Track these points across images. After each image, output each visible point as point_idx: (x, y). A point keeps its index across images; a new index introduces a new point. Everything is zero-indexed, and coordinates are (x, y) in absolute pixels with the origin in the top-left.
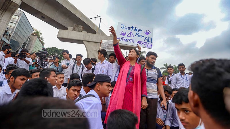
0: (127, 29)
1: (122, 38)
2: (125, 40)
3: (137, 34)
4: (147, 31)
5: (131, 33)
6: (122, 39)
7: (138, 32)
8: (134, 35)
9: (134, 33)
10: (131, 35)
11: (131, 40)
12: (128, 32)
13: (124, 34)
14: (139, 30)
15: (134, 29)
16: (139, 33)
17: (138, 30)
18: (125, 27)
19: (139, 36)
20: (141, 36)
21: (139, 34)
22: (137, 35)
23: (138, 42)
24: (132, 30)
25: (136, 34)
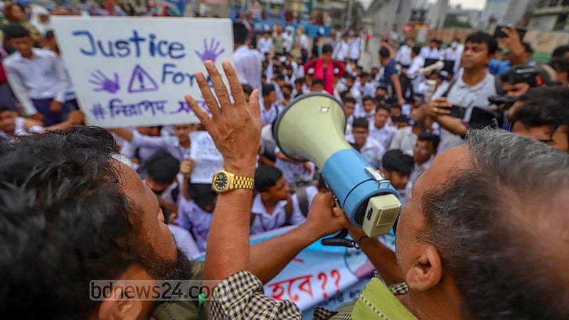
0: (112, 54)
1: (111, 107)
2: (130, 110)
3: (168, 69)
4: (209, 43)
5: (139, 73)
6: (115, 110)
7: (168, 60)
8: (158, 79)
9: (153, 65)
10: (141, 79)
11: (151, 104)
12: (121, 67)
13: (111, 86)
14: (171, 48)
15: (145, 46)
16: (173, 66)
17: (165, 49)
18: (100, 44)
19: (179, 79)
20: (187, 80)
21: (176, 71)
22: (169, 77)
23: (182, 108)
24: (138, 54)
25: (165, 73)
